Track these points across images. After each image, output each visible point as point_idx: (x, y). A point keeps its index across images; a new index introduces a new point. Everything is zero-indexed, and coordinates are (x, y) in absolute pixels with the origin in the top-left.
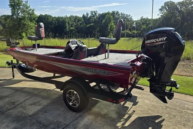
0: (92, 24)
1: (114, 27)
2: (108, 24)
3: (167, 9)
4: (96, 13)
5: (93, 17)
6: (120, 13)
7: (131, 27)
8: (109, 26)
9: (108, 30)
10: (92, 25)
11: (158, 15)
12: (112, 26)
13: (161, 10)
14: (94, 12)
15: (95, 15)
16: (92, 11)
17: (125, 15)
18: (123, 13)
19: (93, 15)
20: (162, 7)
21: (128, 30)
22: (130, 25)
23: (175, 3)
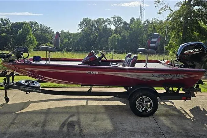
0: (4, 34)
1: (34, 39)
2: (26, 35)
3: (85, 25)
4: (7, 21)
5: (4, 25)
6: (39, 24)
7: (52, 39)
8: (28, 37)
9: (26, 42)
10: (4, 36)
11: (78, 30)
12: (32, 38)
13: (80, 25)
14: (5, 20)
15: (7, 23)
16: (3, 19)
17: (44, 26)
18: (42, 25)
19: (4, 23)
20: (81, 22)
21: (49, 43)
22: (51, 37)
23: (91, 20)
